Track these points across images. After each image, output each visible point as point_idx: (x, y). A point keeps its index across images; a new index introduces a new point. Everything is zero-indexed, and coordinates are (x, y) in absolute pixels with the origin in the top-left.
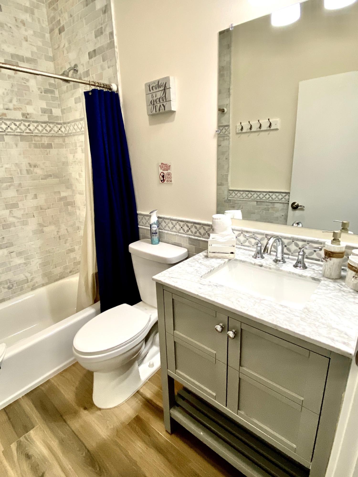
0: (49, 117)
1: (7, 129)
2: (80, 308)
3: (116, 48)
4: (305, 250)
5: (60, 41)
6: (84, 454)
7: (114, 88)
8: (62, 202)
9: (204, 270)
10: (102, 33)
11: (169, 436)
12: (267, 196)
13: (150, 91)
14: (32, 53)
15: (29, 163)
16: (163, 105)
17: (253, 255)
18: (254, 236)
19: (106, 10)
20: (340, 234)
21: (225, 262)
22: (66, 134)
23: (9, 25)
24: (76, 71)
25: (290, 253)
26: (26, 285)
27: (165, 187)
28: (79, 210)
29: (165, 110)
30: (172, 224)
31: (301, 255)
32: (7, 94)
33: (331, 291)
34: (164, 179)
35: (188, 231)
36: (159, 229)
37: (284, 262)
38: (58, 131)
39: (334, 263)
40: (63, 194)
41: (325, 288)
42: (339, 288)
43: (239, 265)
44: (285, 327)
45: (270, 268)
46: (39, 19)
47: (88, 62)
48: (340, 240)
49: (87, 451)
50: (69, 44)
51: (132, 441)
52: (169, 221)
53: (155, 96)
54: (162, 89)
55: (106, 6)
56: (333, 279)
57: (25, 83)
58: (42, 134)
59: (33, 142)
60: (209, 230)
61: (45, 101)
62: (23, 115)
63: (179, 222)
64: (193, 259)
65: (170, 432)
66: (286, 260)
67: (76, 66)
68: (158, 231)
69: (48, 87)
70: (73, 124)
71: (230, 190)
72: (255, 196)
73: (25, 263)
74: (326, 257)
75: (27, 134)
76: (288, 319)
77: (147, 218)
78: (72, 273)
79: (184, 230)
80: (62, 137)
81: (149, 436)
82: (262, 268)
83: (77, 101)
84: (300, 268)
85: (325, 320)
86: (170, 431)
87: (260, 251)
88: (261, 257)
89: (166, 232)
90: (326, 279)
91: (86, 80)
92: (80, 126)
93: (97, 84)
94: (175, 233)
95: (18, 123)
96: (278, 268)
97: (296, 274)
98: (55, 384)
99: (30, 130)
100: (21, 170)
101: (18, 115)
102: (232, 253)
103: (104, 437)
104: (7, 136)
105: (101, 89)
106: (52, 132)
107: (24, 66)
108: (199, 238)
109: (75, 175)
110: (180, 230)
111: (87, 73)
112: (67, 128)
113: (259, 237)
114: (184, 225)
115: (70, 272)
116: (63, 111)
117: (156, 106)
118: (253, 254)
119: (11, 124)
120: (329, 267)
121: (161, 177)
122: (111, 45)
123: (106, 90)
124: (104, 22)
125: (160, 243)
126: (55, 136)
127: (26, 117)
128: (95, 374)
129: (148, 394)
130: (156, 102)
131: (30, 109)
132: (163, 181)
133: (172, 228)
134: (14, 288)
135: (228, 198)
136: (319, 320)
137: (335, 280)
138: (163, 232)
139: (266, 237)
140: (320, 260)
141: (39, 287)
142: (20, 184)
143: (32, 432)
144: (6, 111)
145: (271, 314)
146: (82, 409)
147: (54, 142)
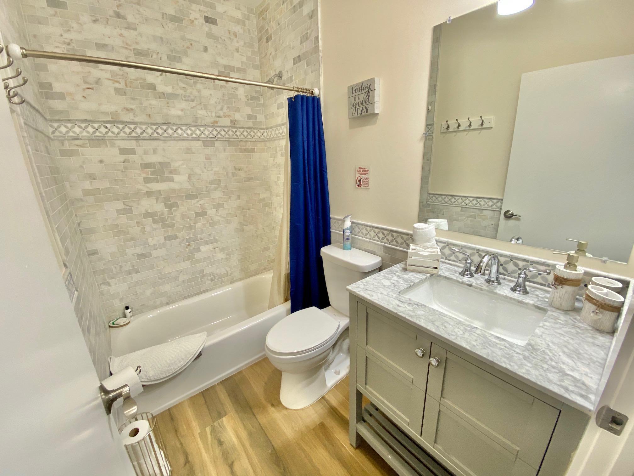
0: (253, 123)
1: (217, 135)
2: (272, 305)
3: (321, 52)
4: (527, 273)
5: (267, 50)
6: (270, 451)
7: (316, 92)
8: (261, 203)
9: (403, 285)
10: (307, 38)
11: (353, 450)
12: (475, 202)
13: (353, 94)
14: (242, 62)
15: (235, 167)
16: (365, 107)
17: (461, 272)
18: (462, 250)
19: (313, 15)
20: (578, 257)
21: (427, 277)
22: (267, 139)
23: (223, 38)
24: (280, 77)
25: (507, 274)
26: (225, 279)
27: (361, 192)
28: (276, 211)
29: (367, 112)
30: (366, 230)
31: (522, 278)
32: (219, 103)
33: (561, 326)
34: (361, 183)
35: (383, 238)
36: (352, 234)
37: (499, 283)
38: (261, 136)
39: (566, 292)
40: (263, 196)
41: (553, 321)
42: (573, 322)
43: (443, 282)
44: (504, 365)
45: (481, 289)
46: (249, 30)
47: (293, 68)
48: (576, 265)
49: (272, 448)
50: (275, 52)
51: (316, 448)
52: (363, 227)
53: (357, 99)
54: (365, 91)
55: (313, 11)
56: (563, 310)
57: (234, 92)
58: (247, 140)
59: (239, 147)
60: (408, 239)
61: (251, 108)
62: (232, 121)
63: (374, 229)
64: (389, 270)
65: (355, 447)
66: (501, 281)
67: (281, 72)
68: (350, 237)
69: (254, 94)
70: (275, 129)
71: (430, 194)
72: (460, 201)
73: (226, 259)
74: (557, 283)
75: (234, 140)
76: (508, 356)
77: (340, 222)
78: (266, 269)
79: (379, 238)
80: (264, 141)
81: (333, 446)
82: (471, 288)
83: (280, 106)
84: (519, 293)
85: (556, 363)
86: (355, 445)
87: (469, 269)
88: (470, 275)
89: (360, 237)
90: (554, 309)
91: (290, 86)
92: (281, 131)
93: (300, 90)
94: (369, 240)
95: (226, 130)
96: (491, 290)
97: (514, 299)
98: (247, 376)
99: (237, 135)
100: (227, 173)
101: (226, 122)
102: (436, 268)
103: (289, 437)
104: (217, 142)
105: (304, 94)
106: (256, 137)
107: (235, 77)
108: (396, 247)
109: (273, 178)
110: (374, 237)
111: (291, 79)
112: (269, 133)
113: (468, 252)
114: (379, 232)
115: (264, 269)
116: (266, 118)
117: (358, 109)
118: (461, 270)
119: (220, 131)
120: (559, 296)
121: (358, 181)
122: (316, 49)
123: (309, 95)
124: (310, 28)
125: (353, 248)
126: (258, 141)
127: (234, 124)
128: (283, 373)
129: (334, 402)
130: (359, 105)
131: (237, 116)
132: (359, 185)
133: (366, 234)
134: (216, 280)
135: (427, 202)
136: (547, 362)
137: (566, 312)
138: (355, 237)
139: (477, 253)
140: (545, 285)
141: (237, 281)
142: (226, 186)
143: (224, 418)
144: (217, 119)
145: (486, 347)
146: (269, 405)
147: (256, 146)
